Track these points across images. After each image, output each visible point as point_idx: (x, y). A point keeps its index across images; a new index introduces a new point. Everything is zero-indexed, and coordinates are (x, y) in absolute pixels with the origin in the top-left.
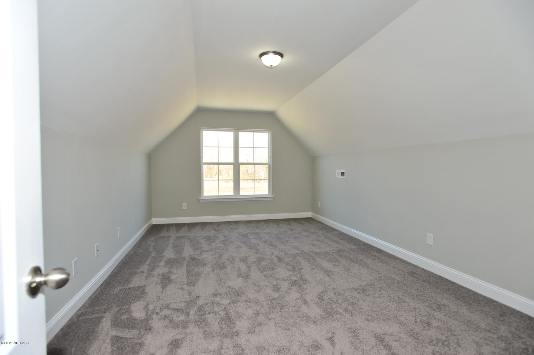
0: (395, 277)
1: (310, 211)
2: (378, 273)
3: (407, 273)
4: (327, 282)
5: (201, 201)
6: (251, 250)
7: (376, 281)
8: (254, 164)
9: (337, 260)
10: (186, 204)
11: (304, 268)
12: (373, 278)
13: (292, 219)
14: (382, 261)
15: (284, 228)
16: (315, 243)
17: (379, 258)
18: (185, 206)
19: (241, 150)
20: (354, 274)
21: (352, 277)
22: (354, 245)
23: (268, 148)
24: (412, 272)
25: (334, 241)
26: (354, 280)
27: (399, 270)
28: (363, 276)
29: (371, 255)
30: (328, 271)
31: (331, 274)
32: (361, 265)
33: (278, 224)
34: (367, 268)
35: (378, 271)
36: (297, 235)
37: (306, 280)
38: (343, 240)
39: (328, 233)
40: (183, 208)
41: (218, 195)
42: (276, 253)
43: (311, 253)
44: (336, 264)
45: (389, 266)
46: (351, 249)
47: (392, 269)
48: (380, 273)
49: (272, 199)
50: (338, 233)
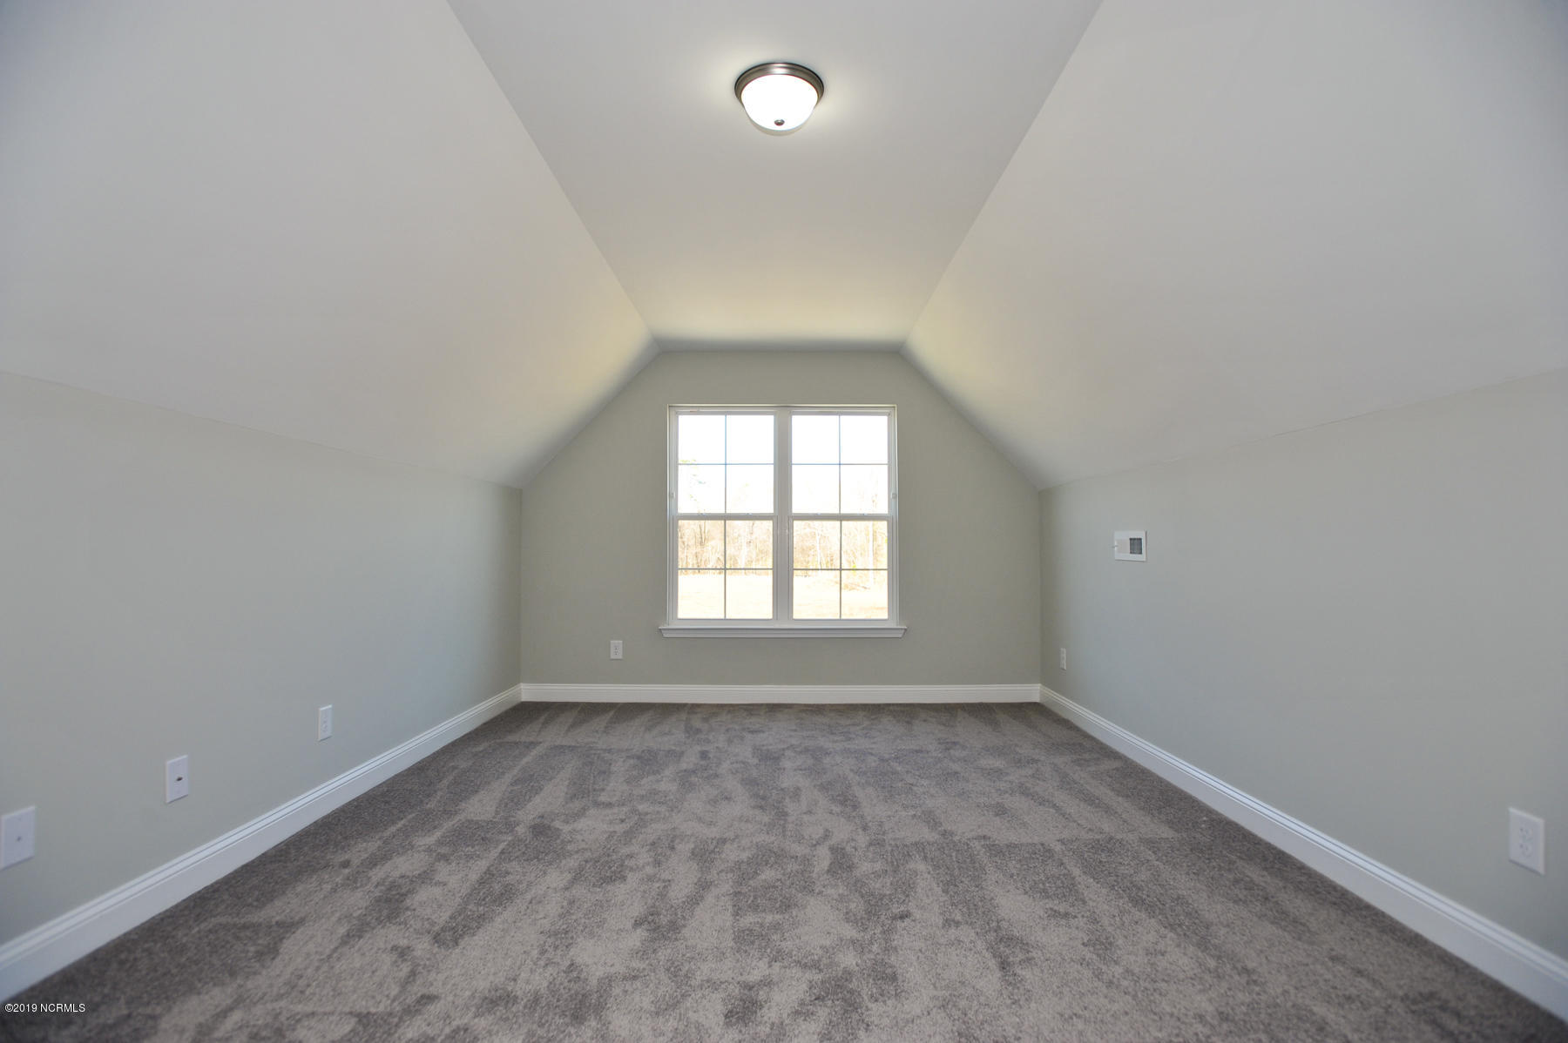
0: (1331, 1017)
1: (1038, 683)
2: (1244, 980)
3: (1402, 1000)
4: (982, 999)
5: (665, 635)
6: (757, 812)
7: (1225, 1026)
8: (841, 518)
9: (1069, 889)
10: (621, 642)
11: (917, 914)
12: (1211, 1009)
13: (968, 704)
14: (1282, 918)
15: (926, 736)
16: (1017, 803)
17: (1266, 899)
18: (617, 649)
19: (797, 474)
20: (1127, 971)
21: (1110, 984)
22: (1171, 824)
23: (889, 464)
24: (1432, 996)
25: (1091, 800)
26: (1115, 1007)
27: (1360, 973)
28: (1164, 985)
29: (1231, 877)
30: (1010, 940)
31: (1021, 956)
32: (1171, 927)
33: (908, 722)
34: (1198, 945)
35: (1251, 965)
36: (956, 767)
37: (894, 978)
38: (1127, 796)
39: (1080, 765)
40: (613, 656)
41: (722, 617)
42: (842, 831)
43: (976, 845)
44: (1062, 908)
45: (1312, 943)
46: (1152, 844)
47: (1323, 964)
48: (1255, 982)
49: (900, 636)
50: (1117, 769)
